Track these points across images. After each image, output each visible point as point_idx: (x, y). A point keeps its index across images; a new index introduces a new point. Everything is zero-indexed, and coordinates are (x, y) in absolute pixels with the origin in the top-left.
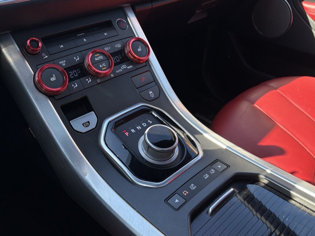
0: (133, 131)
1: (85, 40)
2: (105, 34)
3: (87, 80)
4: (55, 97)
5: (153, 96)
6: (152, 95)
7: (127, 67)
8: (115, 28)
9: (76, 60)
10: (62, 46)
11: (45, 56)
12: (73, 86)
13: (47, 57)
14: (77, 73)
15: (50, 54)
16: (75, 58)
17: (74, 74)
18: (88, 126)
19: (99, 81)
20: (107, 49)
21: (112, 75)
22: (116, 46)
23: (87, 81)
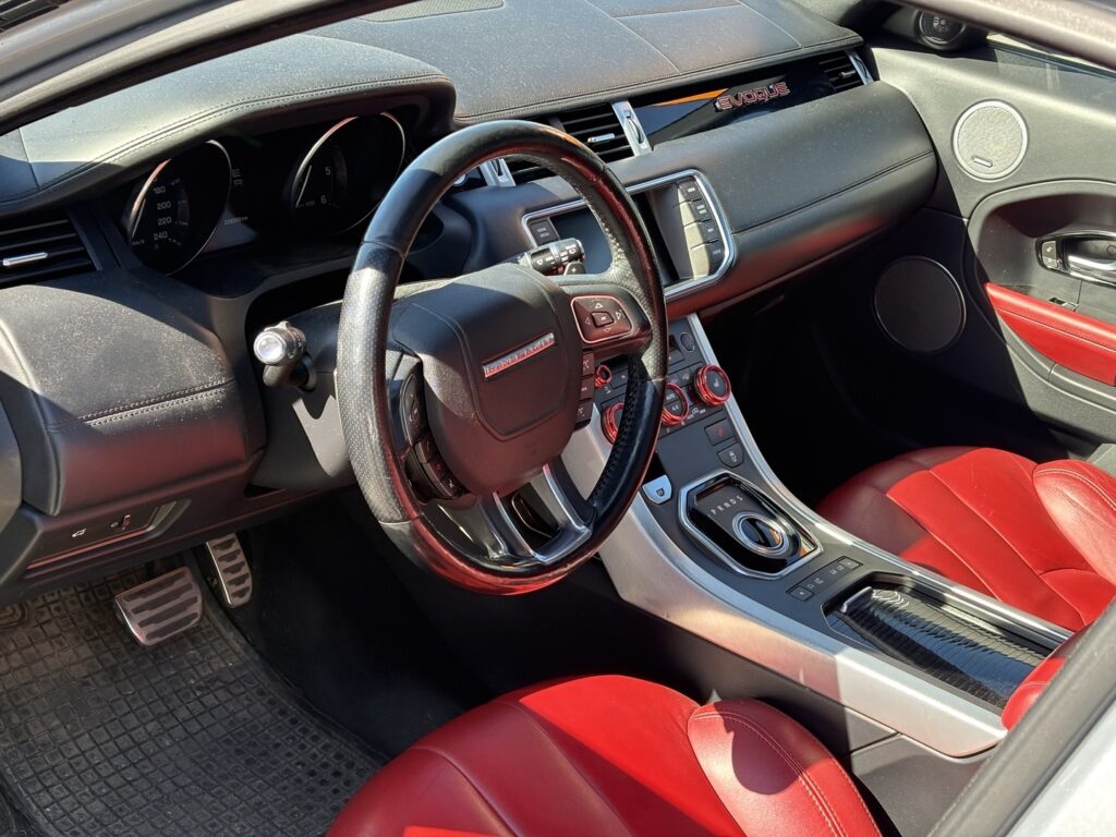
0: (720, 508)
6: (734, 458)
7: (699, 412)
8: (679, 348)
10: (624, 377)
13: (610, 391)
15: (613, 388)
18: (662, 495)
19: (668, 431)
22: (683, 377)
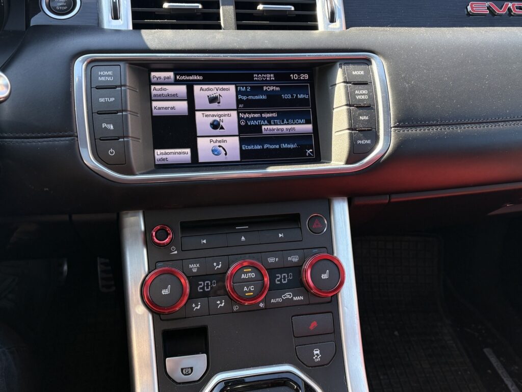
1: (243, 238)
2: (280, 235)
3: (219, 302)
4: (161, 315)
5: (319, 359)
6: (316, 358)
7: (292, 298)
8: (301, 228)
9: (215, 267)
10: (205, 241)
11: (173, 252)
12: (194, 306)
13: (176, 252)
14: (210, 287)
15: (182, 250)
16: (215, 264)
17: (205, 287)
18: (189, 374)
19: (236, 308)
20: (271, 260)
21: (261, 305)
22: (289, 259)
23: (218, 304)
